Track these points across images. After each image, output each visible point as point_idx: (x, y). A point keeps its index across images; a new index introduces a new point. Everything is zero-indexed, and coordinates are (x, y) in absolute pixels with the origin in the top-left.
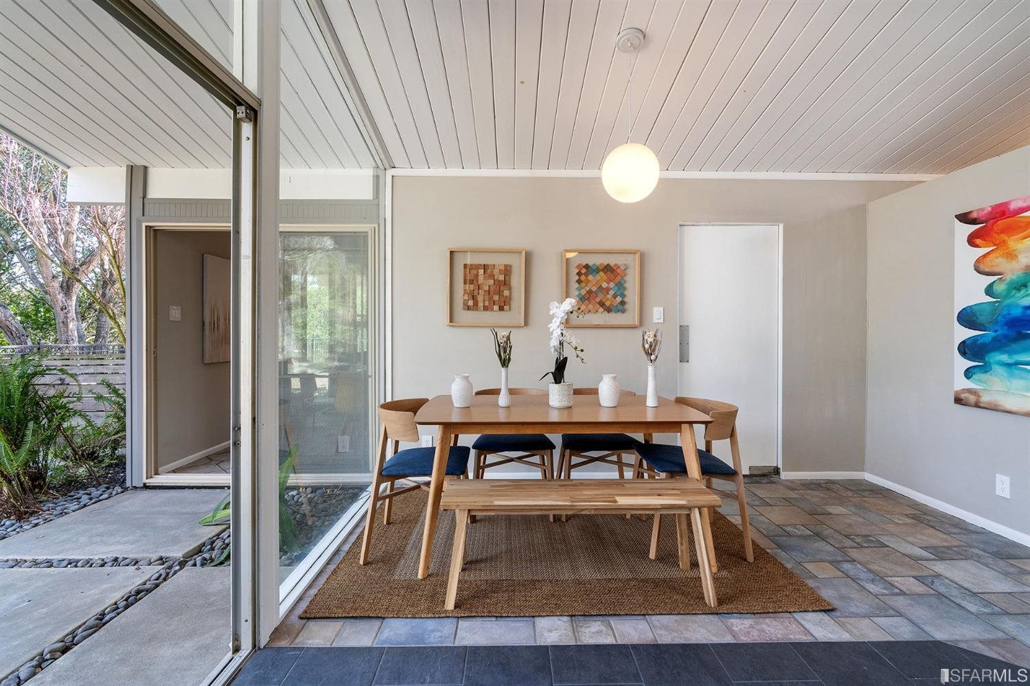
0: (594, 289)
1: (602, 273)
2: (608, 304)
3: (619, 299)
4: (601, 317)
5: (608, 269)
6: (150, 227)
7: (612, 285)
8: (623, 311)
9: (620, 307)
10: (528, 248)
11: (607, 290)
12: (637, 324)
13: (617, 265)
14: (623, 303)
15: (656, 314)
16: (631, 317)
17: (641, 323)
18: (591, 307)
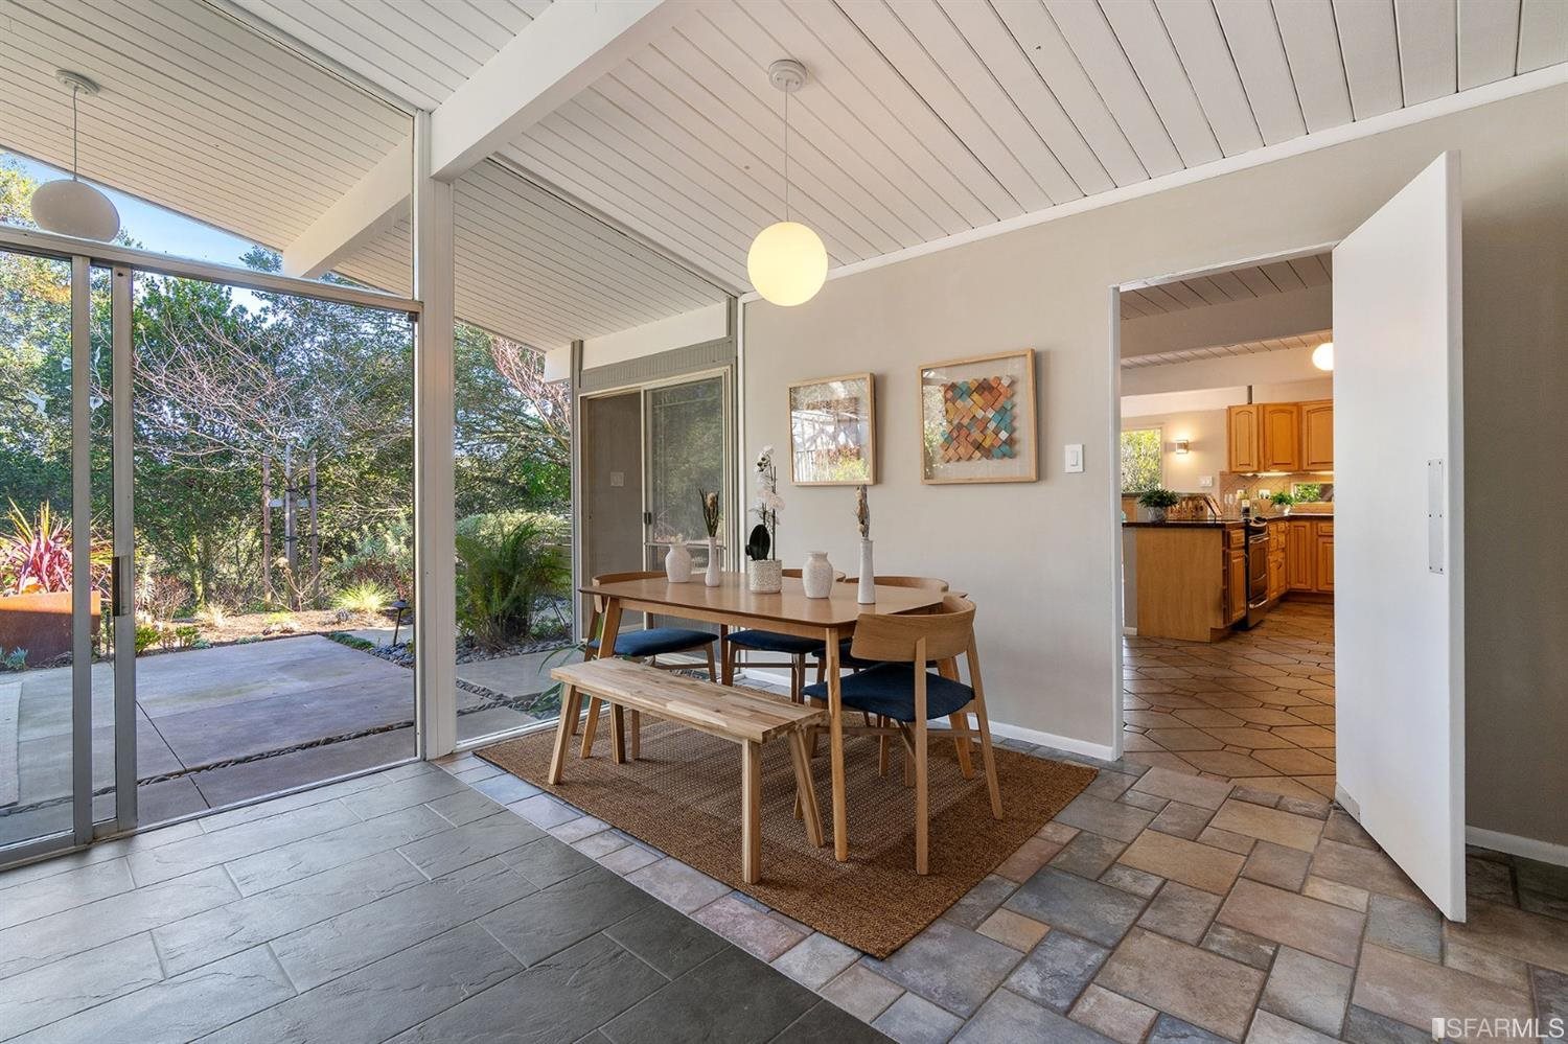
0: (966, 421)
1: (976, 396)
2: (987, 444)
3: (1004, 435)
4: (983, 468)
5: (984, 387)
6: (585, 397)
7: (990, 414)
8: (1012, 456)
9: (1005, 448)
10: (877, 370)
11: (985, 422)
12: (1033, 476)
13: (999, 379)
14: (1011, 442)
15: (1070, 457)
16: (1024, 465)
17: (1041, 474)
18: (961, 450)
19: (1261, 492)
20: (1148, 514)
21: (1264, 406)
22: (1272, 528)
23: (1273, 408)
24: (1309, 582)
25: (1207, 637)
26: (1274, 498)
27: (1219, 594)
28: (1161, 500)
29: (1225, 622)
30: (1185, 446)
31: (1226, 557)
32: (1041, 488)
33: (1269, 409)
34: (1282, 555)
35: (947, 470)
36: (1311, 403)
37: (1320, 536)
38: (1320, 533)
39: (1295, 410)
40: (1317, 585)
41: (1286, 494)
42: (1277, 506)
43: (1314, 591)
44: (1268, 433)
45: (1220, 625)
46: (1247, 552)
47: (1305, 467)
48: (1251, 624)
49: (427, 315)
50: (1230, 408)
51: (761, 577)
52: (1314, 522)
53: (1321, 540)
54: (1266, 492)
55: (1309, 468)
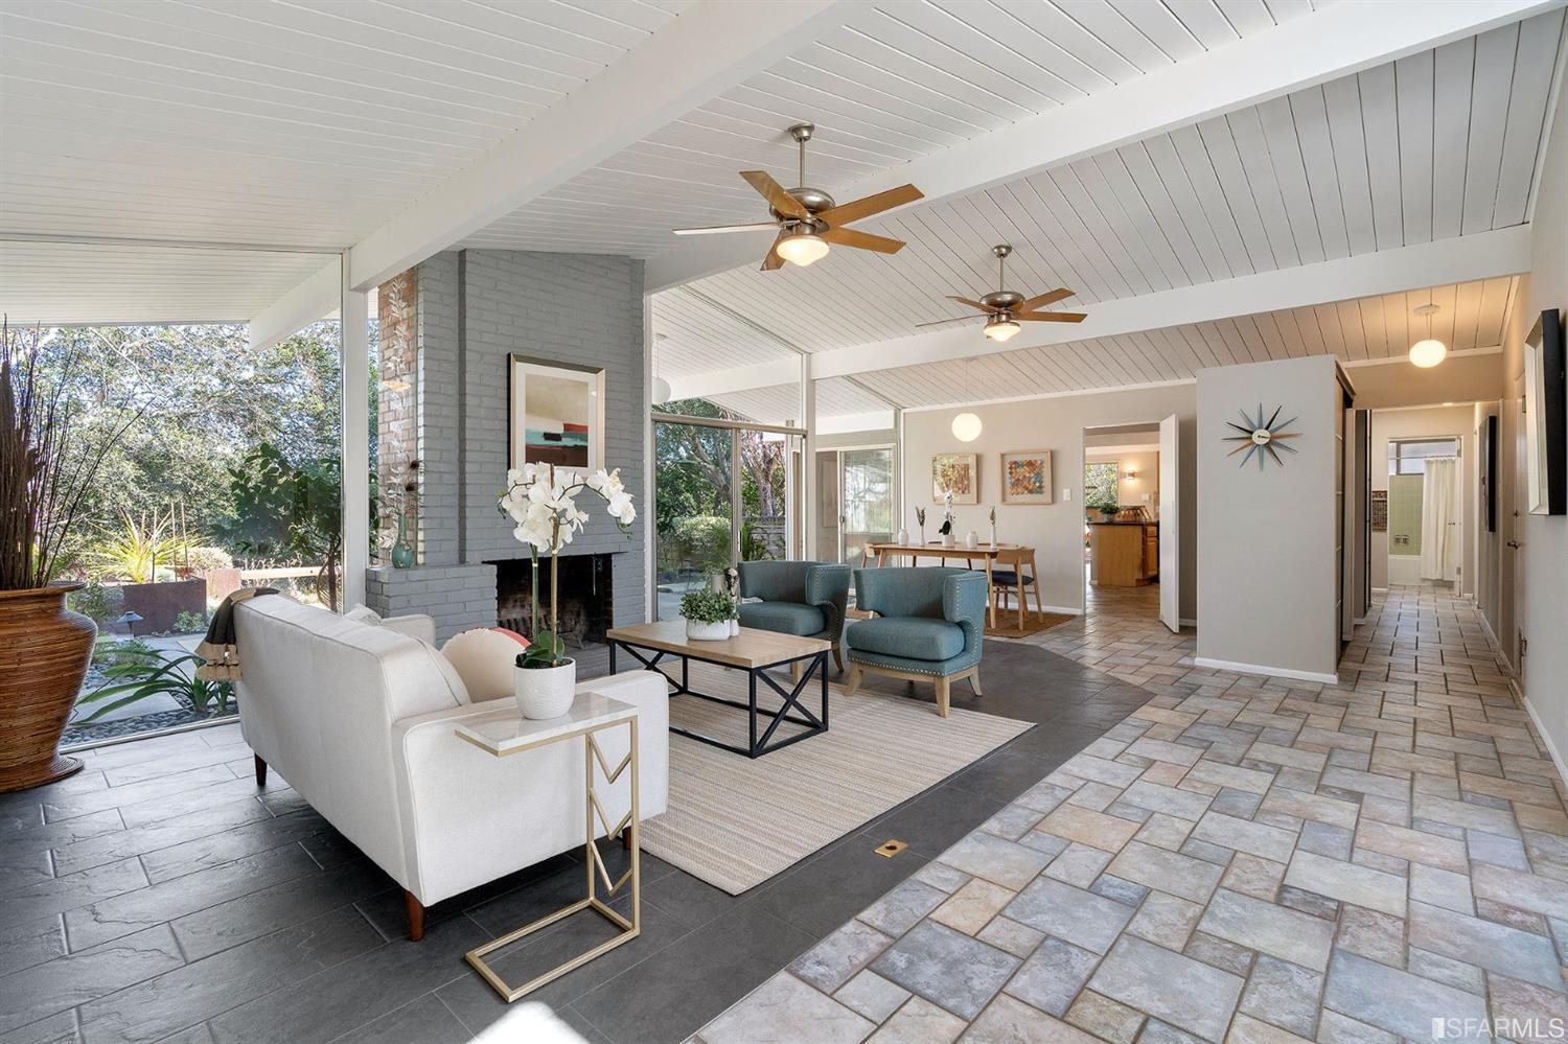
0: (1021, 478)
1: (1026, 467)
2: (1030, 488)
3: (1038, 484)
4: (1027, 497)
5: (1030, 464)
7: (1032, 475)
8: (1041, 493)
9: (1038, 490)
10: (978, 452)
11: (1030, 478)
12: (1050, 501)
13: (1036, 461)
14: (1041, 487)
15: (1065, 494)
16: (1046, 496)
17: (1053, 501)
18: (1019, 490)
20: (1104, 518)
25: (1134, 583)
27: (1140, 561)
28: (1111, 510)
29: (1143, 576)
30: (1133, 475)
31: (1144, 542)
32: (1052, 507)
35: (1011, 498)
45: (1141, 577)
46: (1157, 539)
49: (809, 436)
51: (947, 541)
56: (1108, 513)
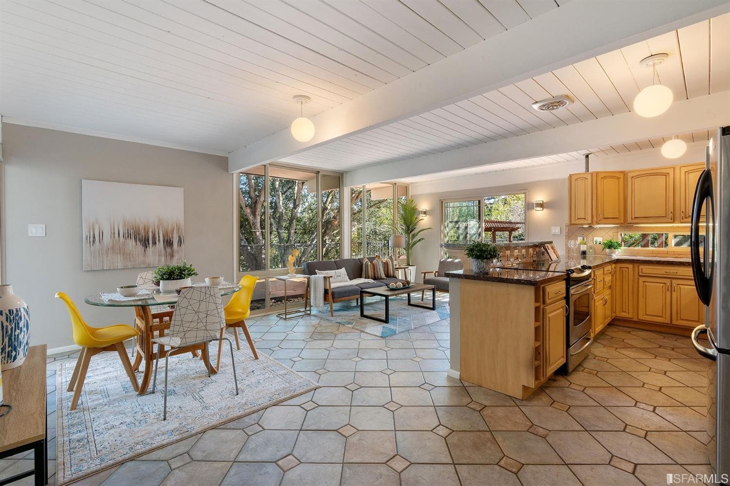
19: (595, 239)
21: (597, 173)
22: (599, 272)
23: (603, 175)
24: (631, 310)
25: (518, 393)
26: (605, 244)
29: (537, 378)
30: (541, 205)
31: (539, 314)
33: (600, 176)
34: (608, 292)
36: (633, 171)
37: (640, 276)
38: (641, 274)
39: (621, 176)
40: (638, 315)
41: (614, 241)
42: (607, 250)
43: (635, 319)
44: (599, 195)
45: (532, 384)
46: (568, 303)
47: (629, 220)
48: (570, 370)
50: (571, 176)
52: (636, 265)
53: (642, 279)
54: (599, 239)
55: (633, 221)
56: (477, 257)
